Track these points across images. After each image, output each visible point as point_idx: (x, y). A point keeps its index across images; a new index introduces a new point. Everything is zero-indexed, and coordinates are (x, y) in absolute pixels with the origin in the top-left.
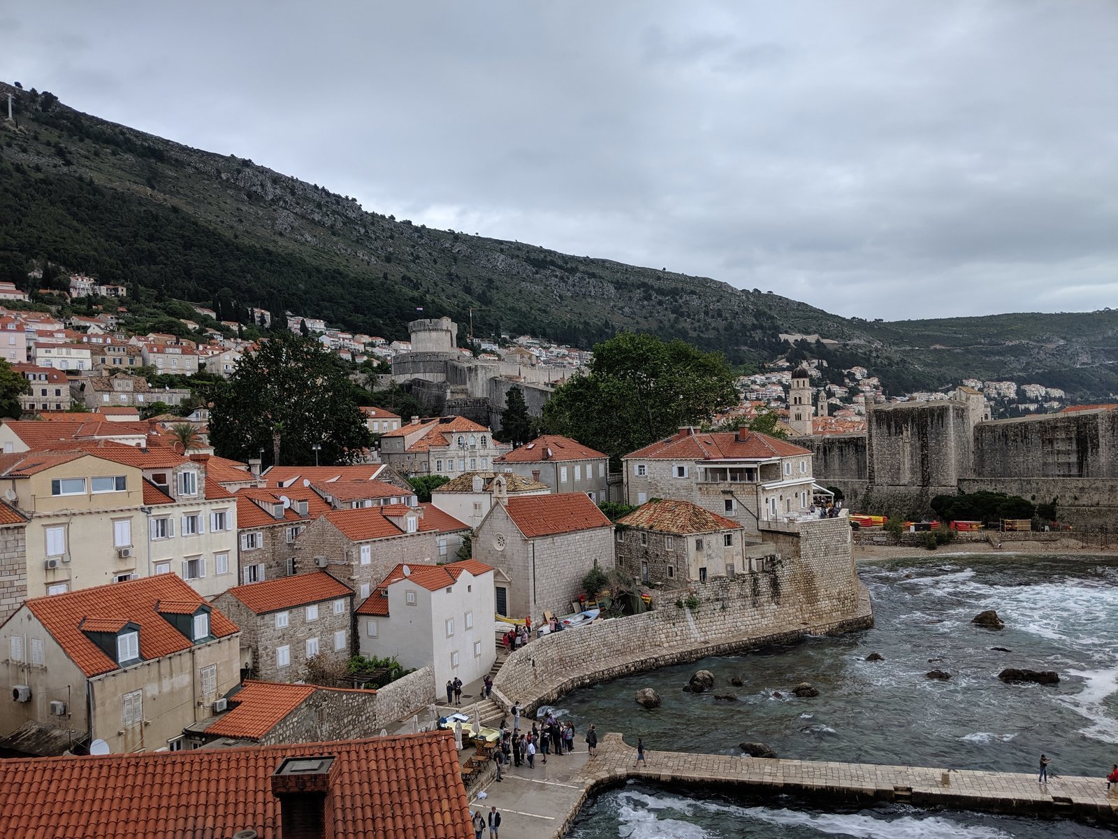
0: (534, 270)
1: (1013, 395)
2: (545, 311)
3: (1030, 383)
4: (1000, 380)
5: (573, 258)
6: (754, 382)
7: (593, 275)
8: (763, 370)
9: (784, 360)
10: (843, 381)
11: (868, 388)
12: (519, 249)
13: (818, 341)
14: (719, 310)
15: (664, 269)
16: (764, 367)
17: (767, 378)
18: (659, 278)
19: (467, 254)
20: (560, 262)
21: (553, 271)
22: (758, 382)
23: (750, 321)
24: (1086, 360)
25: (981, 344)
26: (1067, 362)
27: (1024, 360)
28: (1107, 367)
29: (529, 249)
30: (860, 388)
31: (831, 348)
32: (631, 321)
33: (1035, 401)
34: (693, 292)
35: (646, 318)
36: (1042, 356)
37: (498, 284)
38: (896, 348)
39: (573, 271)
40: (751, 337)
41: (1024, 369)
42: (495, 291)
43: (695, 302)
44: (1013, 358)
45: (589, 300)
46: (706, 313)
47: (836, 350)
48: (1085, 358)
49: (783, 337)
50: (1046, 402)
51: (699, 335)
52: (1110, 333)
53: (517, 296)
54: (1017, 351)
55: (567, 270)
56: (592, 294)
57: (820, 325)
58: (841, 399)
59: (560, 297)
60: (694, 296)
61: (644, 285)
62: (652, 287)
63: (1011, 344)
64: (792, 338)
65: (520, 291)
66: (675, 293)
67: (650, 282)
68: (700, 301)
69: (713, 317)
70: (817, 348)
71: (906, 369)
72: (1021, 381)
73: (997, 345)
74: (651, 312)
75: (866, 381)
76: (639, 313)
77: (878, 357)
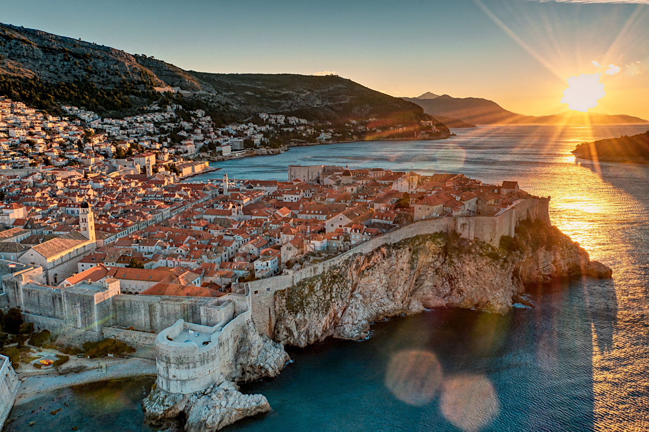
1: (283, 123)
3: (291, 116)
4: (277, 114)
6: (136, 121)
8: (143, 112)
9: (157, 105)
10: (191, 119)
11: (204, 123)
13: (178, 92)
15: (80, 39)
16: (143, 109)
18: (76, 45)
22: (139, 121)
23: (136, 78)
24: (319, 103)
25: (270, 92)
26: (310, 104)
27: (290, 102)
28: (328, 106)
30: (200, 123)
31: (187, 97)
32: (55, 76)
33: (292, 126)
34: (98, 57)
36: (299, 100)
38: (226, 93)
39: (9, 38)
41: (290, 108)
44: (284, 101)
47: (189, 97)
48: (318, 102)
49: (157, 89)
50: (298, 126)
51: (102, 89)
52: (331, 88)
54: (286, 97)
55: (5, 37)
57: (181, 81)
58: (187, 131)
60: (100, 60)
61: (65, 50)
62: (70, 52)
63: (283, 93)
64: (162, 90)
66: (86, 57)
67: (69, 48)
68: (104, 63)
69: (112, 74)
70: (177, 96)
71: (228, 109)
72: (287, 115)
73: (278, 93)
74: (70, 70)
75: (204, 118)
76: (61, 70)
77: (213, 102)
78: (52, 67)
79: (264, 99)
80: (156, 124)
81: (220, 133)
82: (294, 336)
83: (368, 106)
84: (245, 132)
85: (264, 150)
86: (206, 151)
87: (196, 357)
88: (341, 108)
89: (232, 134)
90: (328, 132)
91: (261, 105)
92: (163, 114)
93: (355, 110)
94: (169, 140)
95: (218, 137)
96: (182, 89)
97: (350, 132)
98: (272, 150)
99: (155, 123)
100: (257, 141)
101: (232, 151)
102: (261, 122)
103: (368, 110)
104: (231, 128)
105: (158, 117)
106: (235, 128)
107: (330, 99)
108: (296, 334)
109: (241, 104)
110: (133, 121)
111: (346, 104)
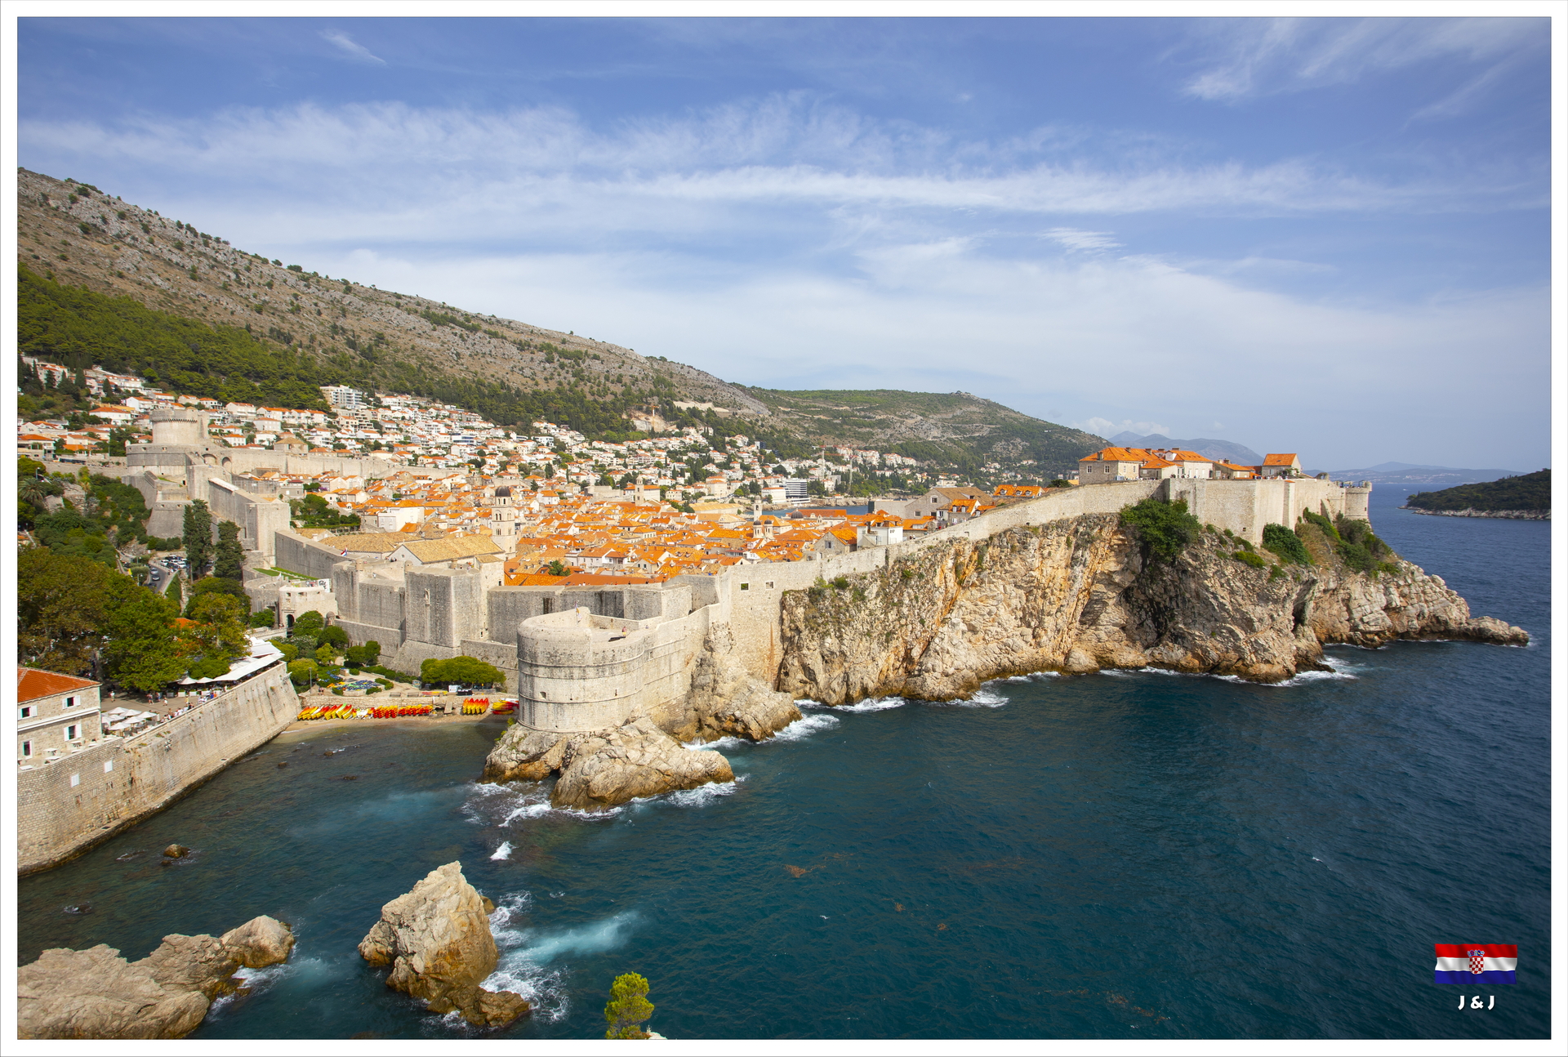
0: (432, 327)
1: (875, 463)
2: (436, 368)
3: (890, 453)
4: (866, 449)
5: (476, 317)
6: (640, 447)
7: (494, 335)
9: (675, 426)
10: (725, 448)
11: (745, 455)
12: (419, 304)
13: (709, 409)
14: (621, 376)
15: (572, 333)
17: (654, 444)
18: (564, 342)
19: (359, 306)
20: (462, 319)
21: (453, 328)
22: (645, 447)
23: (647, 387)
24: (936, 435)
25: (856, 416)
26: (922, 435)
28: (952, 440)
29: (429, 305)
30: (739, 454)
31: (722, 417)
32: (531, 383)
33: (891, 468)
34: (596, 357)
35: (546, 379)
36: (903, 429)
37: (390, 339)
38: (786, 416)
39: (474, 329)
40: (647, 403)
41: (888, 441)
42: (385, 346)
43: (597, 367)
44: (880, 430)
45: (489, 360)
46: (607, 378)
47: (725, 419)
48: (935, 433)
49: (677, 404)
50: (900, 468)
51: (595, 400)
52: (958, 412)
53: (408, 353)
54: (882, 424)
55: (468, 328)
56: (493, 353)
57: (715, 394)
58: (718, 466)
59: (458, 354)
60: (597, 361)
61: (549, 346)
62: (556, 349)
63: (878, 417)
64: (684, 406)
65: (413, 348)
66: (577, 357)
67: (554, 344)
68: (602, 366)
69: (612, 382)
70: (708, 415)
71: (787, 437)
72: (884, 451)
73: (869, 418)
74: (552, 374)
75: (746, 449)
76: (539, 374)
77: (762, 426)
78: (527, 372)
79: (846, 427)
80: (673, 455)
81: (770, 471)
82: (817, 683)
83: (1019, 441)
84: (811, 472)
85: (841, 499)
86: (745, 495)
87: (587, 655)
88: (974, 444)
89: (790, 473)
90: (950, 479)
91: (841, 436)
92: (683, 439)
93: (998, 447)
94: (687, 475)
95: (767, 475)
96: (716, 406)
97: (989, 481)
98: (854, 499)
99: (669, 452)
100: (829, 485)
101: (787, 497)
102: (838, 460)
103: (1020, 447)
104: (789, 466)
105: (674, 444)
106: (795, 463)
107: (956, 430)
108: (821, 678)
109: (808, 433)
110: (637, 447)
111: (982, 437)
